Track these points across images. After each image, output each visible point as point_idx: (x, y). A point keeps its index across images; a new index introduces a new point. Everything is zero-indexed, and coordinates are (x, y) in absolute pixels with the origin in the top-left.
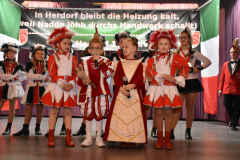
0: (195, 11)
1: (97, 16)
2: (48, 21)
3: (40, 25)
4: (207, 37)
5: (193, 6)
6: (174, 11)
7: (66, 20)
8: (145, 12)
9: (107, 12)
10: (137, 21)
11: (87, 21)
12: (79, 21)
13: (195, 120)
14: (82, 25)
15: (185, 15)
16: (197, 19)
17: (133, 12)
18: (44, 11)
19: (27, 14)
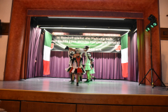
0: (119, 37)
1: (81, 38)
2: (62, 40)
3: (59, 41)
4: (124, 48)
5: (118, 35)
6: (111, 37)
7: (68, 40)
8: (100, 37)
9: (85, 37)
10: (97, 41)
11: (77, 40)
12: (74, 40)
14: (75, 42)
15: (116, 39)
16: (120, 40)
17: (95, 37)
18: (60, 36)
19: (54, 37)
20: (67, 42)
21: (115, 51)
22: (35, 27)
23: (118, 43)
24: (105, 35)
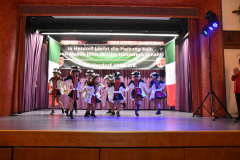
0: (162, 46)
1: (104, 48)
2: (75, 52)
3: (71, 54)
4: (169, 62)
5: (161, 43)
6: (150, 46)
7: (86, 52)
8: (133, 47)
9: (111, 46)
10: (128, 52)
11: (99, 52)
12: (94, 52)
13: (164, 110)
14: (96, 54)
15: (158, 49)
16: (163, 51)
17: (126, 47)
18: (73, 46)
19: (63, 48)
20: (84, 54)
21: (156, 66)
22: (34, 32)
23: (161, 55)
24: (141, 43)
